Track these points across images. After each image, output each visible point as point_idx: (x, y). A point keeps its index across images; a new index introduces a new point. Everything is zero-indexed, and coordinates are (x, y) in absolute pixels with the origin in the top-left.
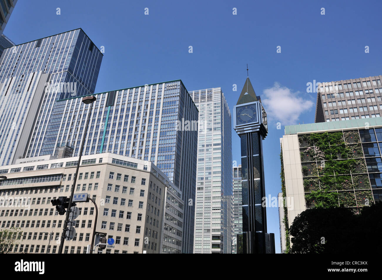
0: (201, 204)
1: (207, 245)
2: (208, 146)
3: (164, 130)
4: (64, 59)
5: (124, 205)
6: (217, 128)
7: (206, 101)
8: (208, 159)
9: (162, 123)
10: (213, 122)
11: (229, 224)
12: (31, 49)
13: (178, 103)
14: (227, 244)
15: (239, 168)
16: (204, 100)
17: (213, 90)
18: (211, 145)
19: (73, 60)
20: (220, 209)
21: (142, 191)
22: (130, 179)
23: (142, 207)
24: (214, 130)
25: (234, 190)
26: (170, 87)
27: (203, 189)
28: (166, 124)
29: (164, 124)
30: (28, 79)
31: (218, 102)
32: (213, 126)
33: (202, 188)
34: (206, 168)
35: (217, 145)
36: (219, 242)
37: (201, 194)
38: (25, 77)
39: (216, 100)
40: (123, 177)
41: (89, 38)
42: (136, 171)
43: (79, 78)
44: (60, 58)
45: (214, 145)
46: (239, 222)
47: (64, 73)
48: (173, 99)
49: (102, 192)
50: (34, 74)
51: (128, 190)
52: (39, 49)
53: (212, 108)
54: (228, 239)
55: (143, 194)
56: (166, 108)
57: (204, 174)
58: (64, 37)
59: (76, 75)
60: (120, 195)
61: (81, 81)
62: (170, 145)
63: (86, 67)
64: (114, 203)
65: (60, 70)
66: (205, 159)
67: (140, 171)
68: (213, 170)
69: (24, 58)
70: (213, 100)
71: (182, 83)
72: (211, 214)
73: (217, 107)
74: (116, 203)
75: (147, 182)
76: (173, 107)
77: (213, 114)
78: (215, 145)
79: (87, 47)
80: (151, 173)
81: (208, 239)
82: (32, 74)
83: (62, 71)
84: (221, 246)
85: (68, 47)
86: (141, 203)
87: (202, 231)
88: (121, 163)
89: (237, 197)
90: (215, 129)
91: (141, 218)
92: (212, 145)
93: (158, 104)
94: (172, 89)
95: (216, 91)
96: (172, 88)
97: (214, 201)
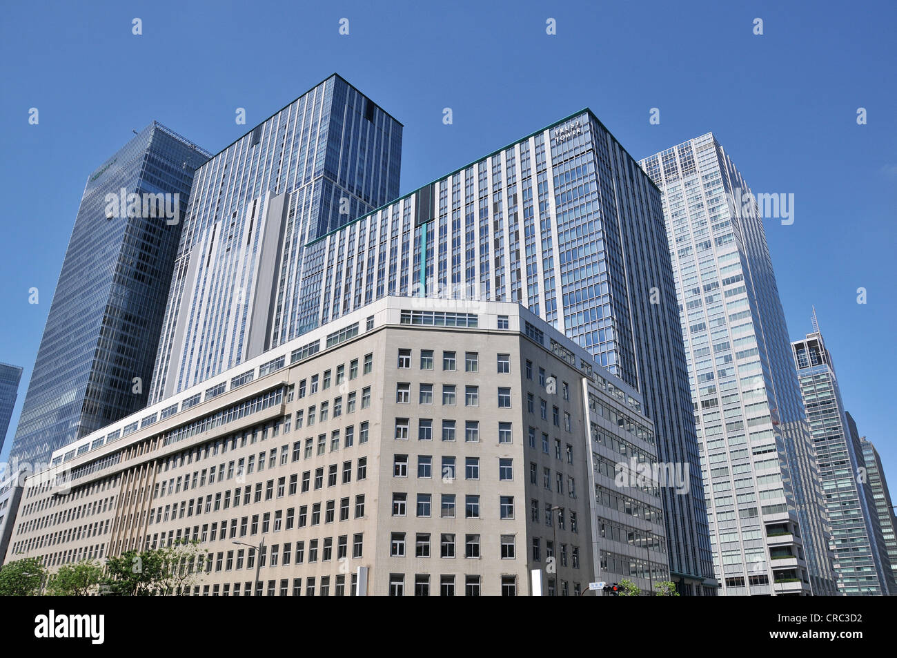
0: (719, 444)
1: (757, 551)
2: (707, 288)
3: (569, 247)
4: (311, 151)
5: (452, 437)
6: (724, 237)
7: (681, 175)
8: (716, 323)
9: (562, 230)
10: (709, 225)
11: (809, 489)
12: (243, 153)
13: (592, 168)
14: (813, 545)
15: (808, 342)
16: (675, 175)
17: (693, 145)
18: (718, 285)
19: (331, 149)
20: (775, 450)
21: (504, 390)
22: (460, 360)
23: (508, 440)
24: (716, 245)
25: (808, 401)
26: (563, 133)
27: (717, 403)
28: (572, 230)
29: (566, 232)
30: (244, 217)
31: (713, 170)
32: (711, 236)
33: (714, 402)
34: (714, 346)
35: (733, 282)
36: (788, 539)
37: (715, 417)
38: (240, 215)
39: (707, 167)
40: (438, 358)
41: (359, 92)
42: (475, 335)
43: (353, 188)
44: (302, 154)
45: (724, 284)
46: (837, 486)
47: (317, 182)
48: (579, 162)
49: (383, 407)
50: (255, 204)
51: (460, 393)
52: (259, 148)
53: (701, 190)
54: (812, 530)
55: (508, 400)
56: (564, 190)
57: (713, 363)
58: (304, 104)
59: (345, 183)
60: (436, 411)
61: (361, 193)
62: (591, 282)
63: (366, 160)
64: (421, 437)
65: (308, 179)
66: (707, 326)
67: (488, 333)
68: (735, 349)
69: (234, 177)
70: (698, 168)
71: (592, 116)
72: (751, 467)
73: (713, 184)
74: (429, 437)
75: (515, 363)
76: (581, 182)
77: (705, 203)
78: (727, 282)
79: (358, 113)
80: (521, 335)
81: (755, 535)
82: (251, 205)
83: (312, 180)
84: (796, 552)
85: (315, 125)
86: (505, 426)
87: (736, 515)
88: (428, 320)
89: (818, 418)
90: (719, 241)
91: (510, 471)
92: (721, 284)
93: (542, 185)
94: (569, 139)
95: (702, 144)
96: (569, 135)
97: (753, 429)
